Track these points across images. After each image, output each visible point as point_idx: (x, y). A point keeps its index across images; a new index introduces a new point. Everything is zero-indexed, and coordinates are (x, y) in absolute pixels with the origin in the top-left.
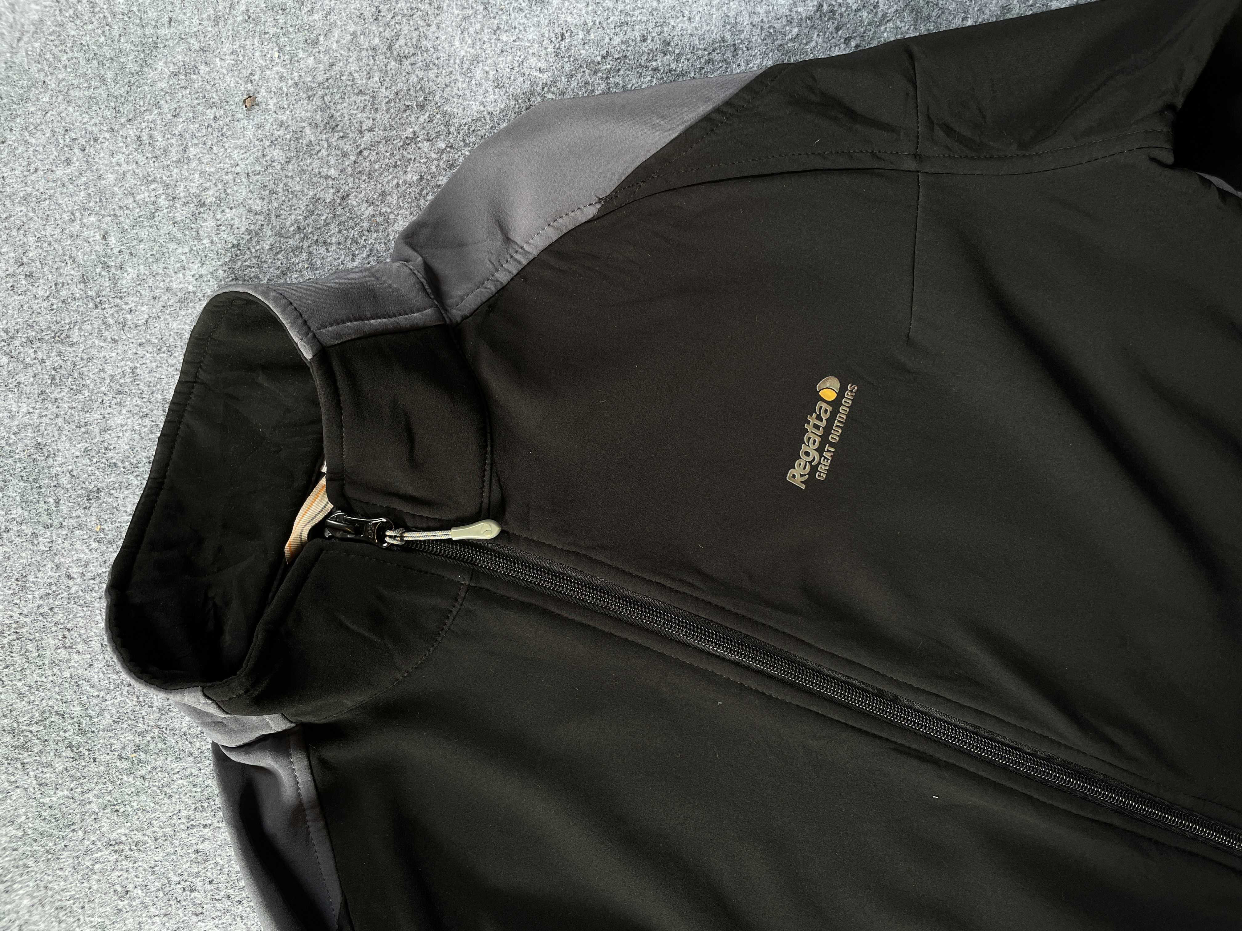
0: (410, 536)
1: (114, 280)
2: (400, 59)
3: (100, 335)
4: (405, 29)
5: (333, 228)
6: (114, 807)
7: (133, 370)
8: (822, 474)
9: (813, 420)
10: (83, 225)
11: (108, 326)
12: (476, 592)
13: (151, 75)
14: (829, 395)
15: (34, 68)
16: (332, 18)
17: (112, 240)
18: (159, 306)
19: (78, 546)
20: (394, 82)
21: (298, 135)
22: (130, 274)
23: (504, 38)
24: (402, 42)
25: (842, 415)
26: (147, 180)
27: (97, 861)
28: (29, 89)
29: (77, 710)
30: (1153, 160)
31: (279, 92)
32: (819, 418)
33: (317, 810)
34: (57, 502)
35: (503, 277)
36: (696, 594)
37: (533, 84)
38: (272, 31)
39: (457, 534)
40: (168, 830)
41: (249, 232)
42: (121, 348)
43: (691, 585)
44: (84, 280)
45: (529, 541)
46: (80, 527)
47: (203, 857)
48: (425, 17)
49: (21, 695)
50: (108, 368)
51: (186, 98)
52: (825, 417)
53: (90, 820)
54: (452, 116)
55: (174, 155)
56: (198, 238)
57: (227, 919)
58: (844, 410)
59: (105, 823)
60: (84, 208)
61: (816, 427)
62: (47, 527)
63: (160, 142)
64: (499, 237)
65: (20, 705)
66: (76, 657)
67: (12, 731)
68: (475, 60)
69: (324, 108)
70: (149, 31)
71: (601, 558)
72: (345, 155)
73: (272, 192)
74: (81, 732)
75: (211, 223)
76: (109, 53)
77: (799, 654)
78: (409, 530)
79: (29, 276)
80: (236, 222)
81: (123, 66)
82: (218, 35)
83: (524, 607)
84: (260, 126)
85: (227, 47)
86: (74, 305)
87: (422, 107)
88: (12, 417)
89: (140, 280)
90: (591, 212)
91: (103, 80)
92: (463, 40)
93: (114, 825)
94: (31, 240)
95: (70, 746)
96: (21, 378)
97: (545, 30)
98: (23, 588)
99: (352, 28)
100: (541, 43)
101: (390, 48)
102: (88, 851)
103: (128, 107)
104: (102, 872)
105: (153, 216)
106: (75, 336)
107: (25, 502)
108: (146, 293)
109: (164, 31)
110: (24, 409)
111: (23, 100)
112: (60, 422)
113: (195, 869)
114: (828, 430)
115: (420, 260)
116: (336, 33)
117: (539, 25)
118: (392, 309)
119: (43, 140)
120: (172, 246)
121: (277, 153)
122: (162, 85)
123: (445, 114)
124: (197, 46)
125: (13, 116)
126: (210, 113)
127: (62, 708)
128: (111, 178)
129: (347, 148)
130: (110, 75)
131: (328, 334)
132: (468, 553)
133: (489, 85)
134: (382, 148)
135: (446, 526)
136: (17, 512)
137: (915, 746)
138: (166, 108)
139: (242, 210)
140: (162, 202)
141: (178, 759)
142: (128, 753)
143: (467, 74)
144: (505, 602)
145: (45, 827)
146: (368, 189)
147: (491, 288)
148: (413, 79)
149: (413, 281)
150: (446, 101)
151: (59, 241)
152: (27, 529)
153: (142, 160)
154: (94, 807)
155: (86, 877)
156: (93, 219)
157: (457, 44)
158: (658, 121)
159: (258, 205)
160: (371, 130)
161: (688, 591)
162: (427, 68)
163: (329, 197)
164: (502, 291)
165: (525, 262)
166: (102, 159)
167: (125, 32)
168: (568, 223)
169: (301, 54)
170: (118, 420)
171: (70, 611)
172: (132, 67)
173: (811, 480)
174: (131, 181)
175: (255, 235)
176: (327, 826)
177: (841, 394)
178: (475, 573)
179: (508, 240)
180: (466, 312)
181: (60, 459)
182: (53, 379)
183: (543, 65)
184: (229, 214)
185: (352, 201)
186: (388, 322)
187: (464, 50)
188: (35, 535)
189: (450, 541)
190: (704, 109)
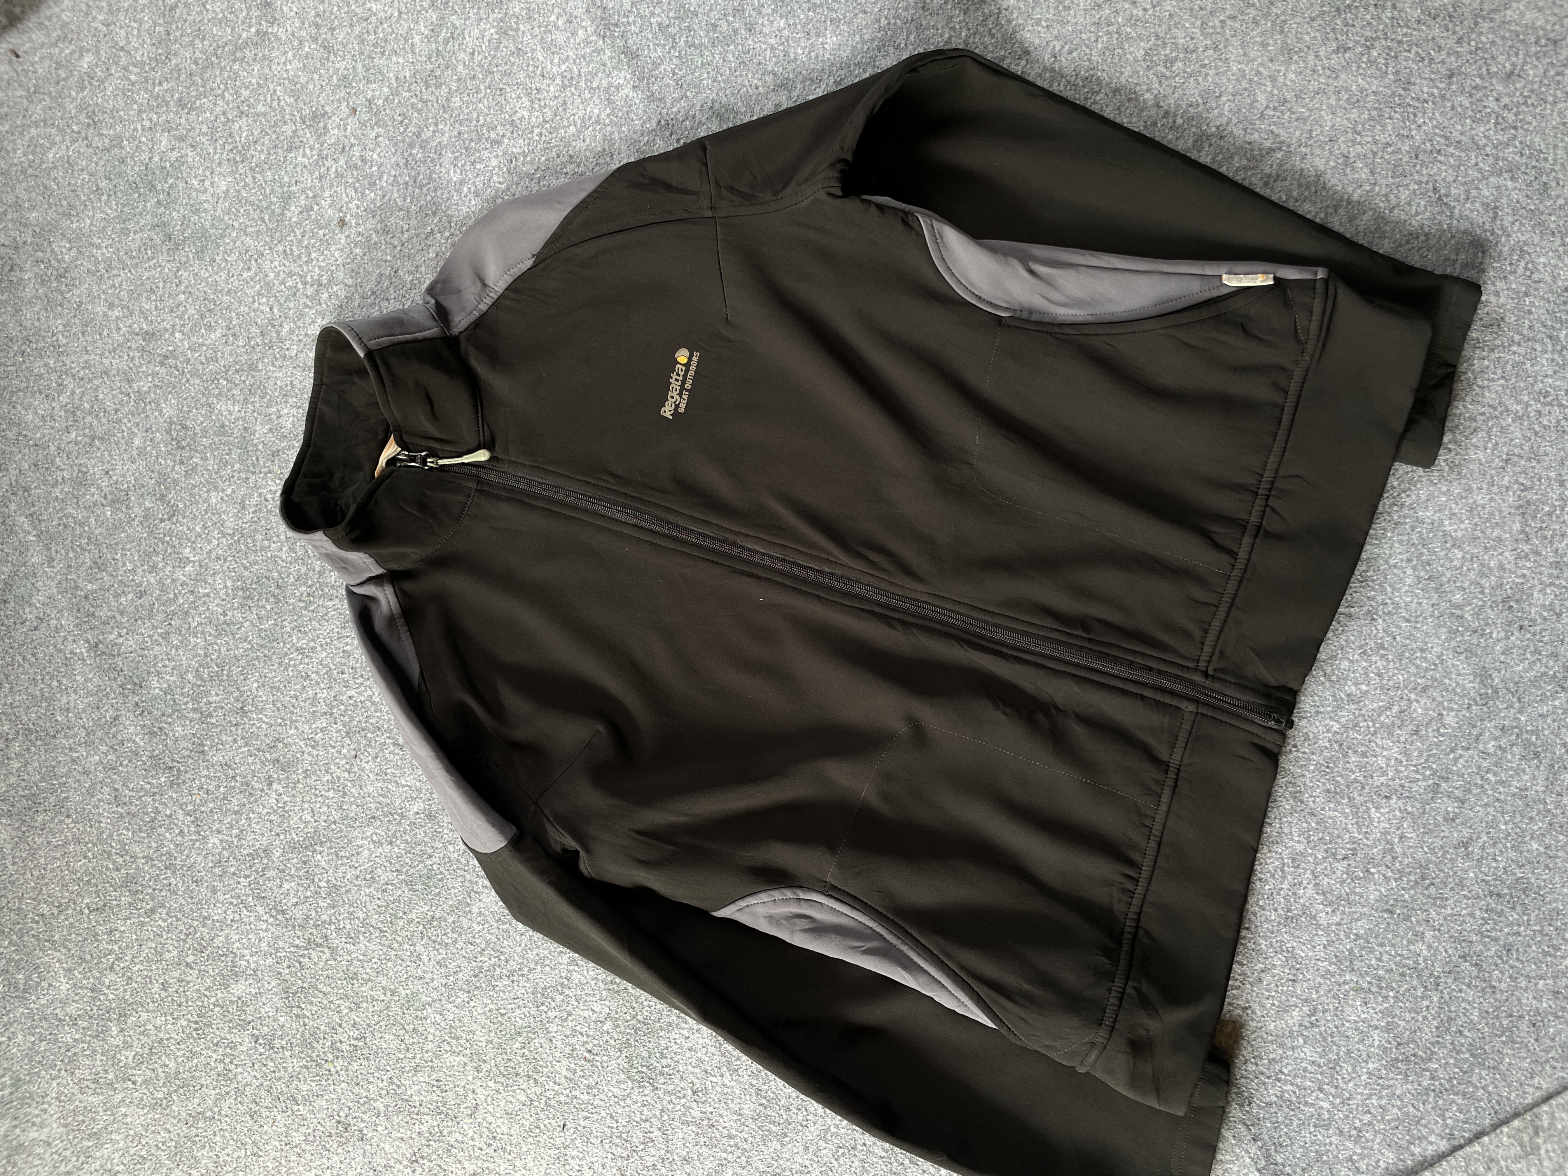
0: (441, 462)
1: (278, 333)
2: (421, 187)
3: (273, 364)
4: (422, 170)
5: (392, 290)
6: (297, 628)
7: (291, 382)
8: (682, 410)
9: (674, 376)
10: (259, 304)
11: (277, 359)
12: (481, 492)
13: (289, 214)
14: (684, 360)
15: (227, 218)
16: (383, 168)
17: (275, 310)
18: (302, 345)
19: (270, 482)
20: (419, 201)
21: (369, 238)
22: (286, 328)
23: (478, 166)
24: (421, 176)
25: (692, 372)
26: (291, 274)
27: (290, 660)
28: (225, 230)
29: (275, 574)
30: (829, 194)
31: (357, 216)
32: (678, 375)
33: (403, 620)
34: (257, 459)
35: (483, 307)
36: (609, 486)
37: (497, 191)
38: (350, 181)
39: (466, 459)
40: (328, 640)
41: (346, 297)
42: (284, 371)
43: (605, 481)
44: (262, 334)
45: (510, 462)
46: (270, 472)
47: (347, 654)
48: (433, 161)
49: (246, 568)
50: (279, 383)
51: (308, 225)
52: (682, 374)
53: (286, 637)
54: (452, 216)
55: (304, 259)
56: (320, 304)
57: (362, 688)
58: (693, 368)
59: (294, 638)
60: (259, 294)
61: (677, 380)
62: (253, 473)
63: (296, 252)
64: (479, 284)
65: (246, 574)
66: (273, 545)
67: (242, 589)
68: (463, 182)
69: (381, 221)
70: (285, 189)
71: (552, 469)
72: (395, 247)
73: (358, 273)
74: (279, 587)
75: (326, 295)
76: (265, 204)
77: (672, 518)
78: (441, 458)
79: (234, 335)
80: (339, 293)
81: (273, 211)
82: (322, 187)
83: (509, 500)
84: (348, 236)
85: (327, 194)
86: (258, 349)
87: (434, 213)
88: (231, 414)
89: (291, 332)
90: (529, 263)
91: (263, 221)
92: (455, 172)
93: (299, 639)
94: (234, 314)
95: (274, 596)
96: (234, 392)
97: (501, 159)
98: (243, 508)
99: (393, 173)
100: (499, 167)
101: (415, 182)
102: (286, 654)
103: (278, 234)
104: (294, 665)
105: (295, 294)
106: (260, 366)
107: (241, 461)
108: (295, 338)
109: (294, 188)
110: (237, 409)
111: (223, 236)
112: (255, 414)
113: (343, 661)
114: (684, 381)
115: (433, 302)
116: (385, 177)
117: (497, 156)
118: (412, 330)
119: (235, 258)
120: (307, 310)
121: (358, 251)
122: (294, 219)
123: (448, 216)
124: (311, 195)
125: (218, 246)
126: (321, 232)
127: (268, 574)
128: (272, 275)
129: (396, 243)
130: (267, 217)
131: (373, 344)
132: (475, 471)
133: (471, 196)
134: (414, 240)
135: (460, 455)
136: (237, 466)
137: (747, 569)
138: (298, 232)
139: (342, 286)
140: (300, 286)
141: (331, 600)
142: (304, 597)
143: (459, 191)
144: (497, 497)
145: (263, 642)
146: (408, 265)
147: (476, 314)
148: (429, 198)
149: (427, 313)
150: (449, 208)
151: (248, 314)
152: (243, 475)
153: (287, 264)
154: (288, 629)
155: (286, 669)
156: (264, 300)
157: (452, 173)
158: (557, 206)
159: (350, 282)
160: (408, 231)
161: (603, 484)
162: (435, 190)
163: (387, 273)
164: (483, 316)
165: (496, 297)
166: (266, 265)
167: (272, 191)
168: (517, 271)
169: (367, 192)
170: (286, 411)
171: (268, 519)
172: (278, 211)
173: (676, 413)
174: (282, 275)
175: (350, 299)
176: (410, 630)
177: (690, 359)
178: (479, 481)
179: (485, 285)
180: (462, 330)
181: (257, 435)
182: (250, 390)
183: (501, 180)
184: (335, 288)
185: (401, 273)
186: (409, 337)
187: (455, 177)
188: (247, 478)
189: (463, 464)
190: (583, 195)
